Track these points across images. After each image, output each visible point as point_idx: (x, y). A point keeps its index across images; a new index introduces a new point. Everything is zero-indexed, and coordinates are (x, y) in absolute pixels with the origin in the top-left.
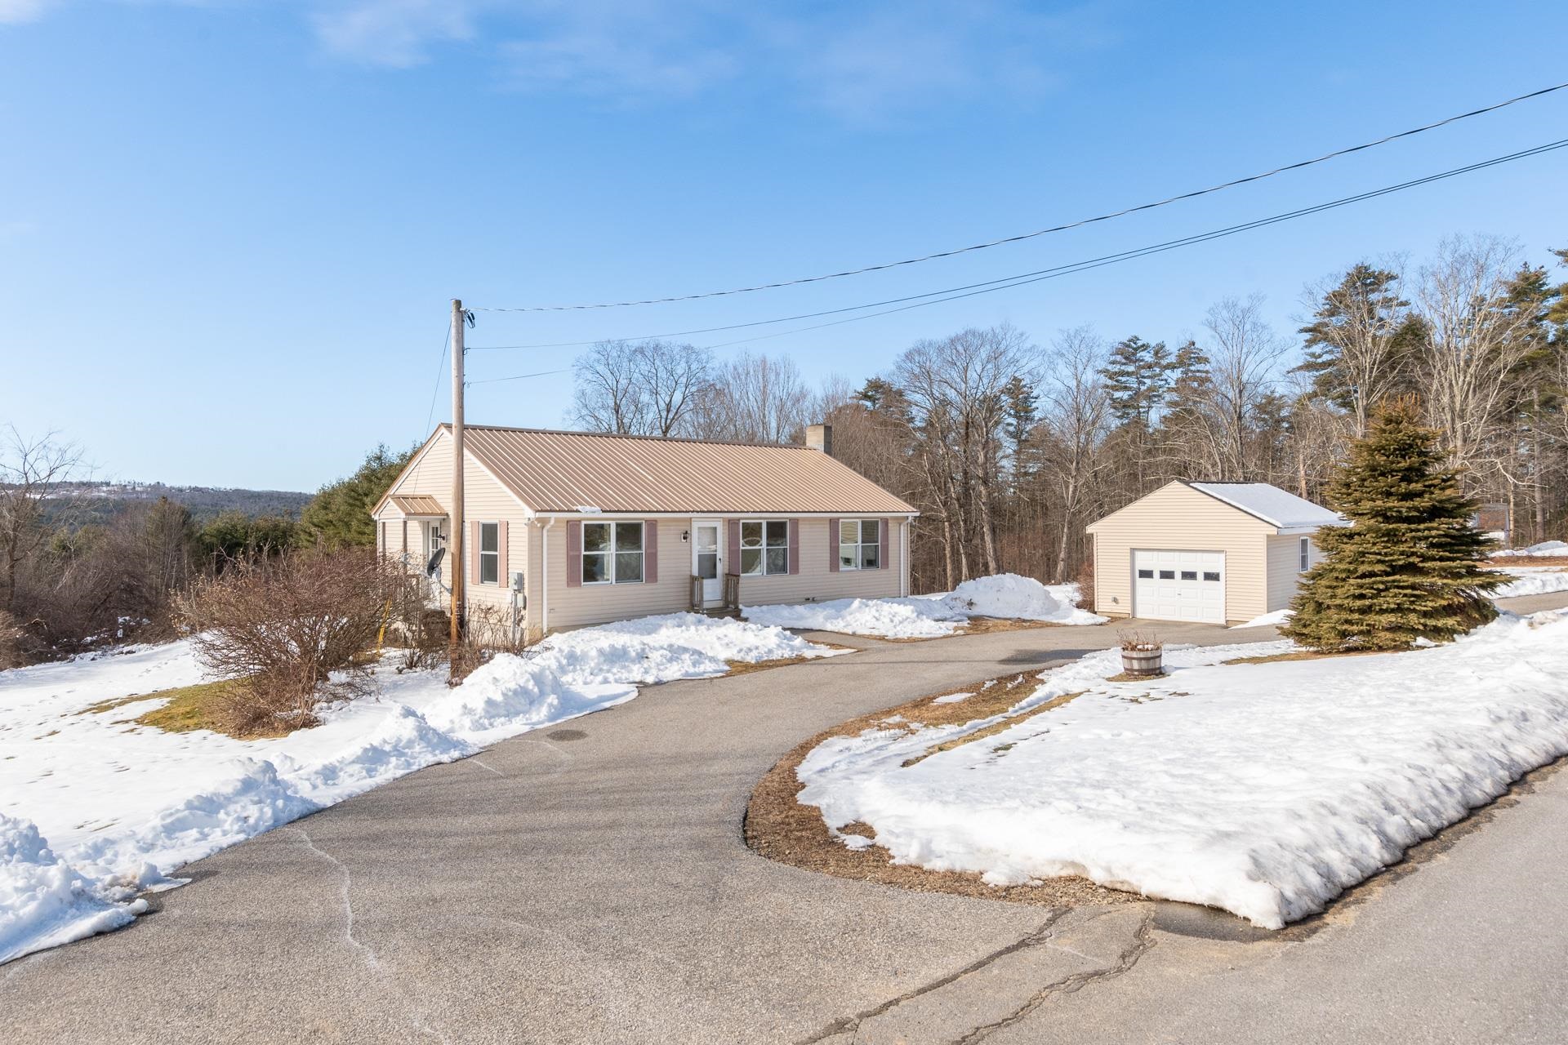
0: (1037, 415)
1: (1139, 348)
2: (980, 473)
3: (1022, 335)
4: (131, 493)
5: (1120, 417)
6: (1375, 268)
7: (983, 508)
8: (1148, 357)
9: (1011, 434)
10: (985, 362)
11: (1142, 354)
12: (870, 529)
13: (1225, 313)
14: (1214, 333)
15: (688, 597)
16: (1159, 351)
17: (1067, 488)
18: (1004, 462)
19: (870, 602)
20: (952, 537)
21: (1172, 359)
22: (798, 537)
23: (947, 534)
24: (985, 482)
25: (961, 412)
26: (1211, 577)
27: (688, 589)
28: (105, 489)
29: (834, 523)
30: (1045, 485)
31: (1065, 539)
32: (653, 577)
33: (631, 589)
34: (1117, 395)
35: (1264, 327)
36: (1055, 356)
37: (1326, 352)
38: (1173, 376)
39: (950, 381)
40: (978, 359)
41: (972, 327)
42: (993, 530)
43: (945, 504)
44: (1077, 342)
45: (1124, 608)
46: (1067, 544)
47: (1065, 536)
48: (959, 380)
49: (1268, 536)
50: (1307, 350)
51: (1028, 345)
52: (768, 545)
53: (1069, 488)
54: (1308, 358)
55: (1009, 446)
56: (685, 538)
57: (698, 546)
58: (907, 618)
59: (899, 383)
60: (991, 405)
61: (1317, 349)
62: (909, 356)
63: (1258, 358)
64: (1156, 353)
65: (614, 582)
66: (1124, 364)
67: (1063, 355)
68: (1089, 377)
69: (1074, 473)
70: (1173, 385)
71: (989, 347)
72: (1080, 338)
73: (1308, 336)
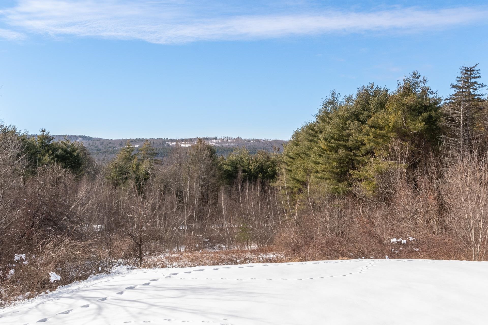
4: (226, 143)
28: (214, 141)
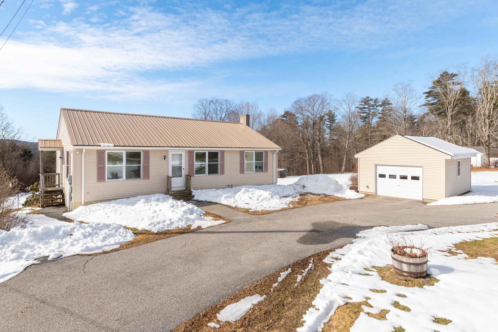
0: (336, 121)
1: (369, 100)
2: (318, 138)
3: (331, 95)
5: (363, 122)
6: (450, 72)
7: (319, 149)
8: (372, 103)
9: (328, 127)
10: (320, 104)
11: (371, 102)
12: (259, 155)
13: (400, 86)
14: (396, 93)
15: (166, 186)
16: (376, 101)
17: (346, 143)
18: (326, 136)
19: (250, 190)
20: (309, 158)
21: (380, 103)
22: (224, 158)
23: (307, 157)
24: (319, 141)
25: (312, 120)
26: (415, 178)
27: (166, 182)
29: (242, 153)
30: (339, 142)
31: (345, 159)
32: (147, 176)
33: (135, 183)
34: (362, 115)
35: (413, 90)
36: (342, 102)
37: (432, 100)
38: (380, 109)
39: (309, 110)
40: (317, 103)
41: (315, 93)
42: (322, 156)
43: (307, 148)
44: (349, 97)
45: (371, 190)
46: (345, 160)
47: (345, 158)
48: (311, 110)
49: (446, 160)
50: (426, 100)
51: (333, 98)
52: (209, 162)
53: (346, 144)
54: (427, 102)
55: (328, 131)
56: (164, 159)
57: (173, 163)
58: (266, 198)
59: (293, 111)
60: (321, 118)
61: (430, 99)
62: (295, 103)
63: (411, 101)
64: (375, 102)
65: (125, 180)
66: (364, 105)
67: (345, 101)
68: (353, 109)
69: (348, 138)
70: (380, 112)
71: (321, 100)
72: (350, 95)
73: (426, 95)
